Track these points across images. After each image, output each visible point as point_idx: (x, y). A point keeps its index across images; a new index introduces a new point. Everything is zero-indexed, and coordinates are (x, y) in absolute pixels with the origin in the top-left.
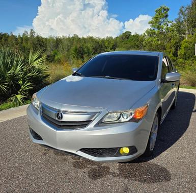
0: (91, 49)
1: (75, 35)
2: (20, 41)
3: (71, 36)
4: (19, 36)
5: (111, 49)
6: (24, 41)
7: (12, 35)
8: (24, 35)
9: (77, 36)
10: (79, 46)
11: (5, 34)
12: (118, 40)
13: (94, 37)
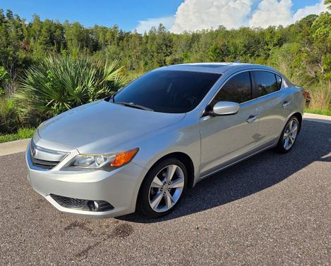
0: (241, 47)
1: (220, 26)
2: (144, 40)
3: (214, 30)
4: (145, 33)
5: (275, 45)
6: (149, 41)
7: (137, 33)
8: (151, 32)
9: (224, 28)
10: (222, 44)
11: (128, 33)
12: (293, 29)
13: (251, 27)
